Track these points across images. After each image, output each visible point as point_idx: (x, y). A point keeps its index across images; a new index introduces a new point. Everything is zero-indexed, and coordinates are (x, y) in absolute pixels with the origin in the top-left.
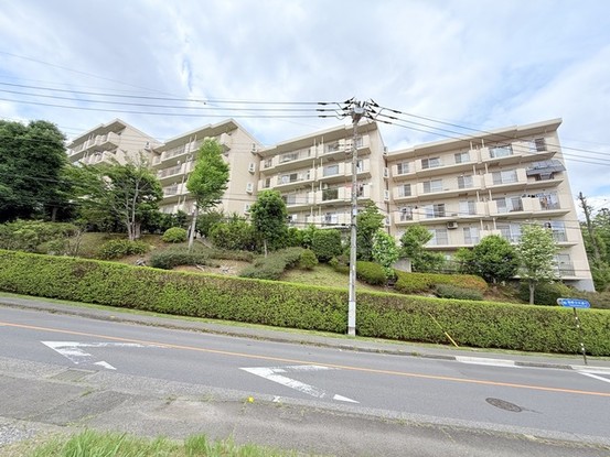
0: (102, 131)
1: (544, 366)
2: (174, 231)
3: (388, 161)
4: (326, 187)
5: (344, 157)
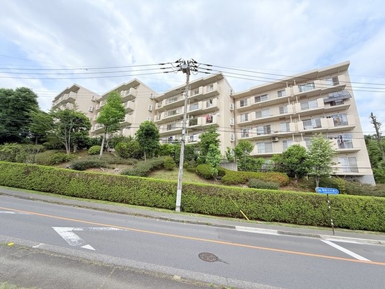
0: (67, 91)
4: (192, 118)
5: (203, 98)
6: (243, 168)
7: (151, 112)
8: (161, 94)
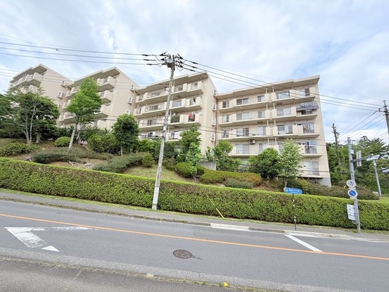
0: (30, 72)
1: (267, 231)
2: (62, 139)
3: (217, 99)
4: (174, 114)
5: (186, 95)
6: (221, 167)
7: (131, 104)
8: (143, 86)
